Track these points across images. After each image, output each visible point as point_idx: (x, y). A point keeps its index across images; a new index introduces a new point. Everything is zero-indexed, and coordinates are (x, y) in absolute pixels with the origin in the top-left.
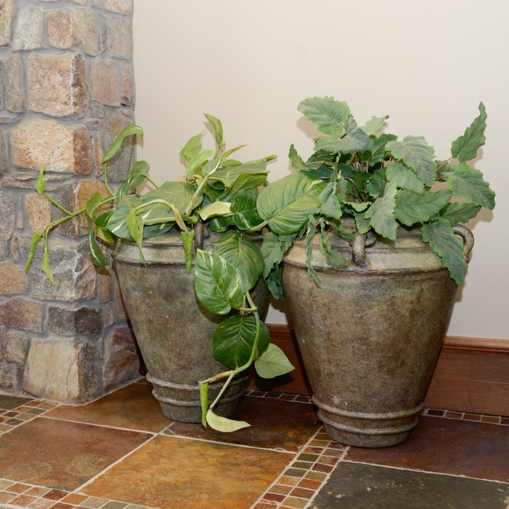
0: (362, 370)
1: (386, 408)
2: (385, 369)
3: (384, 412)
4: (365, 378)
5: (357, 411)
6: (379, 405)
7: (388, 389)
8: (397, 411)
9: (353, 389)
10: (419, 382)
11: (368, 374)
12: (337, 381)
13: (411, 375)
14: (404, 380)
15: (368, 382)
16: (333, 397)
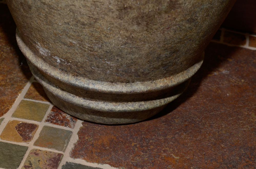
0: (83, 10)
1: (131, 76)
2: (133, 14)
3: (128, 82)
4: (90, 25)
5: (77, 74)
6: (117, 71)
7: (136, 48)
8: (152, 79)
9: (69, 40)
10: (201, 35)
11: (96, 20)
12: (38, 21)
13: (187, 25)
14: (172, 34)
15: (97, 34)
16: (35, 43)
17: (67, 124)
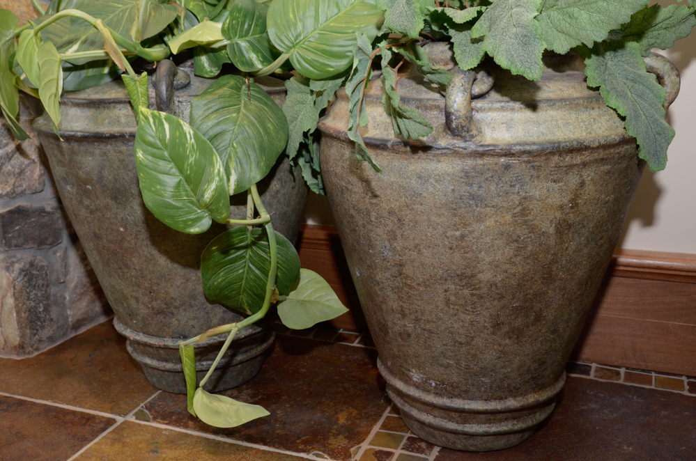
0: (461, 331)
1: (504, 392)
2: (505, 329)
3: (501, 399)
4: (468, 343)
5: (452, 396)
6: (491, 387)
7: (509, 361)
8: (524, 394)
9: (446, 361)
10: (563, 345)
11: (473, 338)
12: (417, 347)
13: (551, 336)
14: (539, 345)
15: (473, 352)
16: (409, 370)
17: (422, 452)
